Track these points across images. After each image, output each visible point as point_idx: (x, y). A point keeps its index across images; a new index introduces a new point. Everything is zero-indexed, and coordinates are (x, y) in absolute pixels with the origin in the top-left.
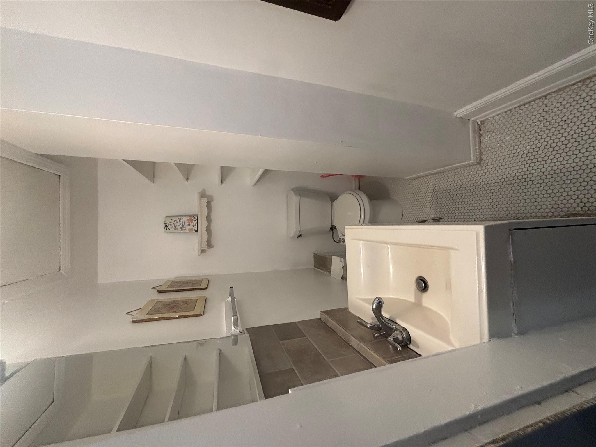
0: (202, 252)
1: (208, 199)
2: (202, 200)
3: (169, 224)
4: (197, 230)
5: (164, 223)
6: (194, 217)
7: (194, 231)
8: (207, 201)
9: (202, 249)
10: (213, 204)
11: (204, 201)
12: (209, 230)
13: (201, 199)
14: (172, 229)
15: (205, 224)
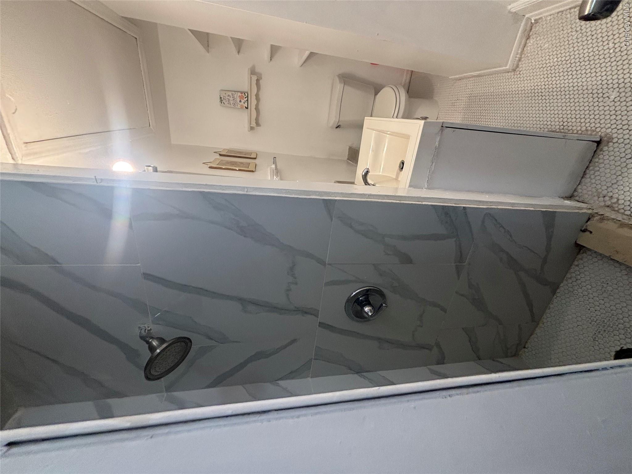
0: (252, 128)
1: (257, 77)
2: (252, 77)
3: (224, 98)
4: (247, 107)
5: (219, 96)
6: (245, 94)
7: (245, 108)
8: (256, 79)
9: (251, 126)
10: (261, 82)
11: (254, 78)
12: (257, 109)
13: (252, 75)
14: (226, 103)
15: (254, 102)
